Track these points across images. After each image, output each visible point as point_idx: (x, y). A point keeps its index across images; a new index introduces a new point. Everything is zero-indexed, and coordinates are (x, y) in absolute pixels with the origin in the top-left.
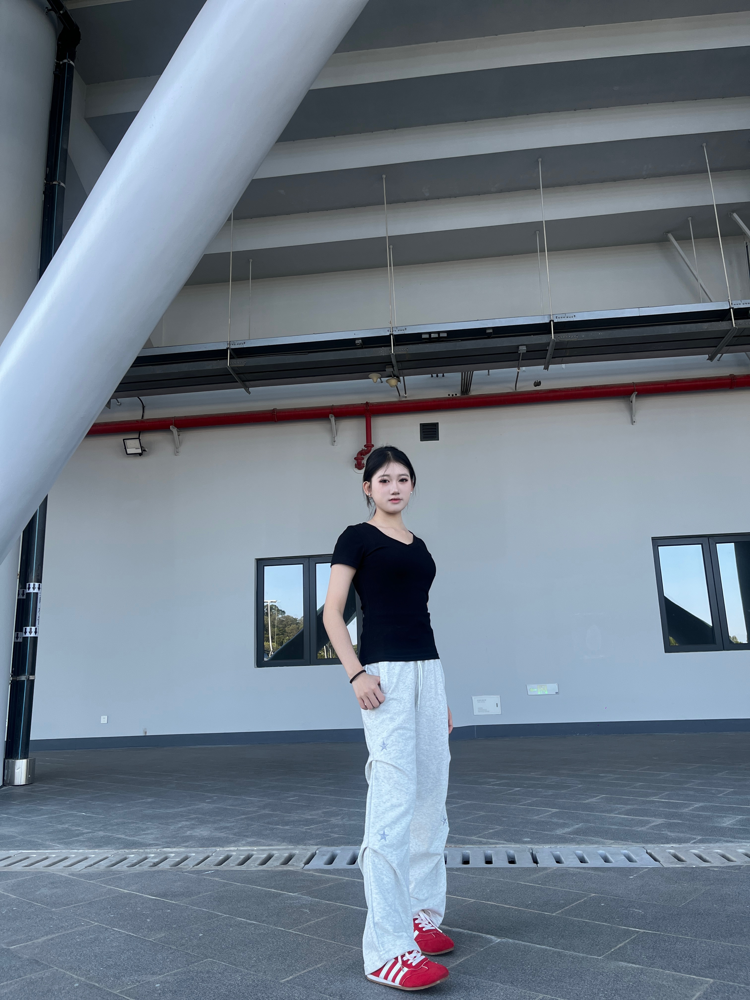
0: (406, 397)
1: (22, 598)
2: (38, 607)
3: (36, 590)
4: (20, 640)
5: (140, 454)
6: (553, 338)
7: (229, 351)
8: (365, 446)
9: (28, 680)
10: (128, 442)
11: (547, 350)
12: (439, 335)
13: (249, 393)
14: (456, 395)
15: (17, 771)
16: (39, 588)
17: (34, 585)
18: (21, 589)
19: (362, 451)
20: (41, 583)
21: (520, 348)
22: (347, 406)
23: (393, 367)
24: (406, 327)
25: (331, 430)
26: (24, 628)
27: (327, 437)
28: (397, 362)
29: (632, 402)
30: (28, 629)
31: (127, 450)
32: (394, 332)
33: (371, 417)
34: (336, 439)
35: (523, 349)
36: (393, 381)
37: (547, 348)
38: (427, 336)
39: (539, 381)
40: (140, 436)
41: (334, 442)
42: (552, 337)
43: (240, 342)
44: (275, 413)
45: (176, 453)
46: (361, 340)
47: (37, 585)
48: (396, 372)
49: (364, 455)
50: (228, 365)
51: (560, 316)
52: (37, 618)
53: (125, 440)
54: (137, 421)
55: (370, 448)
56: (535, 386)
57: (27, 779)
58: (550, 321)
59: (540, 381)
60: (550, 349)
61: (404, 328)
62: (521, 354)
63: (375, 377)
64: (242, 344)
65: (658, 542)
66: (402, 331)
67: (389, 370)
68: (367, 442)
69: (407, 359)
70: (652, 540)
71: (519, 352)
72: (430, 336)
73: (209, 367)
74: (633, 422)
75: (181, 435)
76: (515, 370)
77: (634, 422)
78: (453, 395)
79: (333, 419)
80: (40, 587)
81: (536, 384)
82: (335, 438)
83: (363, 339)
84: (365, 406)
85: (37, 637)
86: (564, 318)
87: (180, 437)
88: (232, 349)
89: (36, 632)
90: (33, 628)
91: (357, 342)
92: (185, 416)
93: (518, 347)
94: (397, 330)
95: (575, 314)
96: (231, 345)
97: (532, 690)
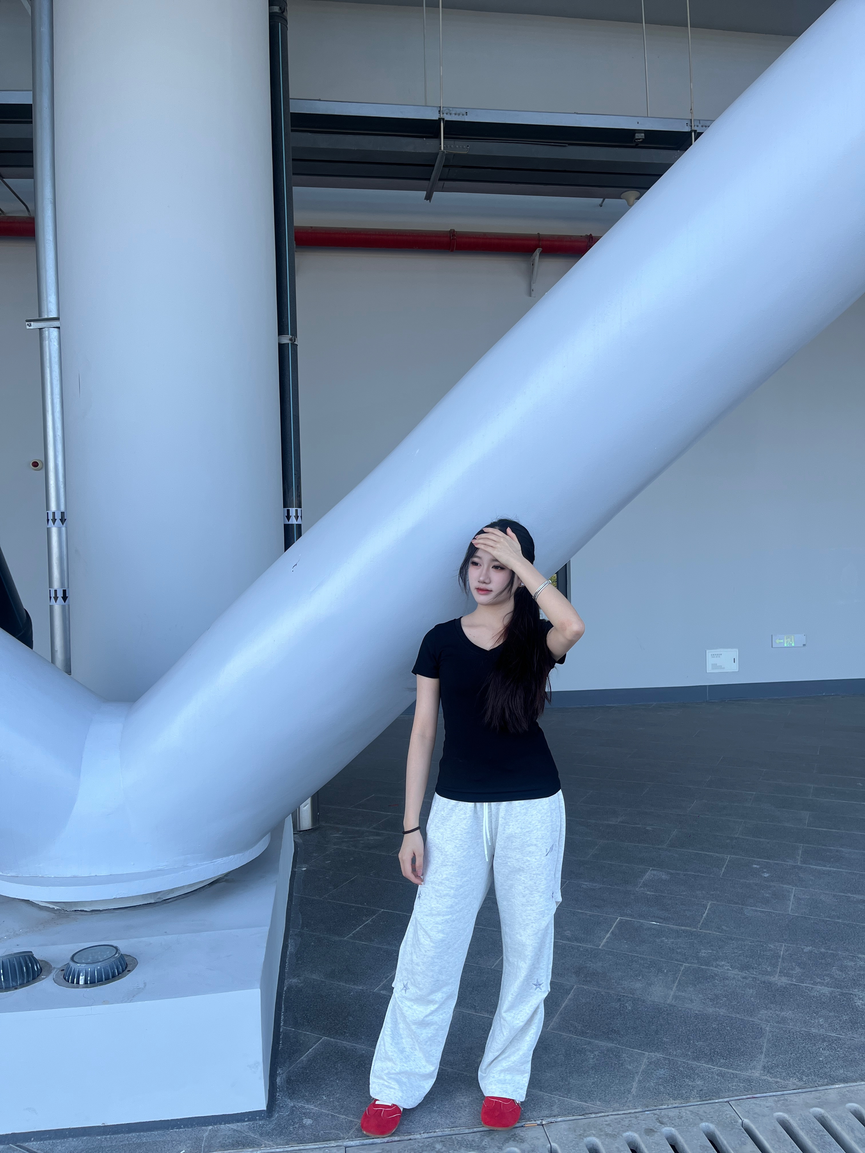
7: (442, 124)
13: (429, 200)
20: (302, 508)
22: (561, 238)
25: (531, 273)
27: (522, 283)
32: (696, 127)
34: (534, 287)
41: (532, 291)
43: (458, 111)
44: (454, 239)
46: (642, 135)
50: (442, 149)
57: (314, 819)
64: (463, 115)
73: (410, 149)
79: (537, 256)
84: (587, 240)
88: (447, 121)
91: (638, 136)
92: (312, 228)
94: (700, 126)
96: (446, 115)
97: (778, 641)
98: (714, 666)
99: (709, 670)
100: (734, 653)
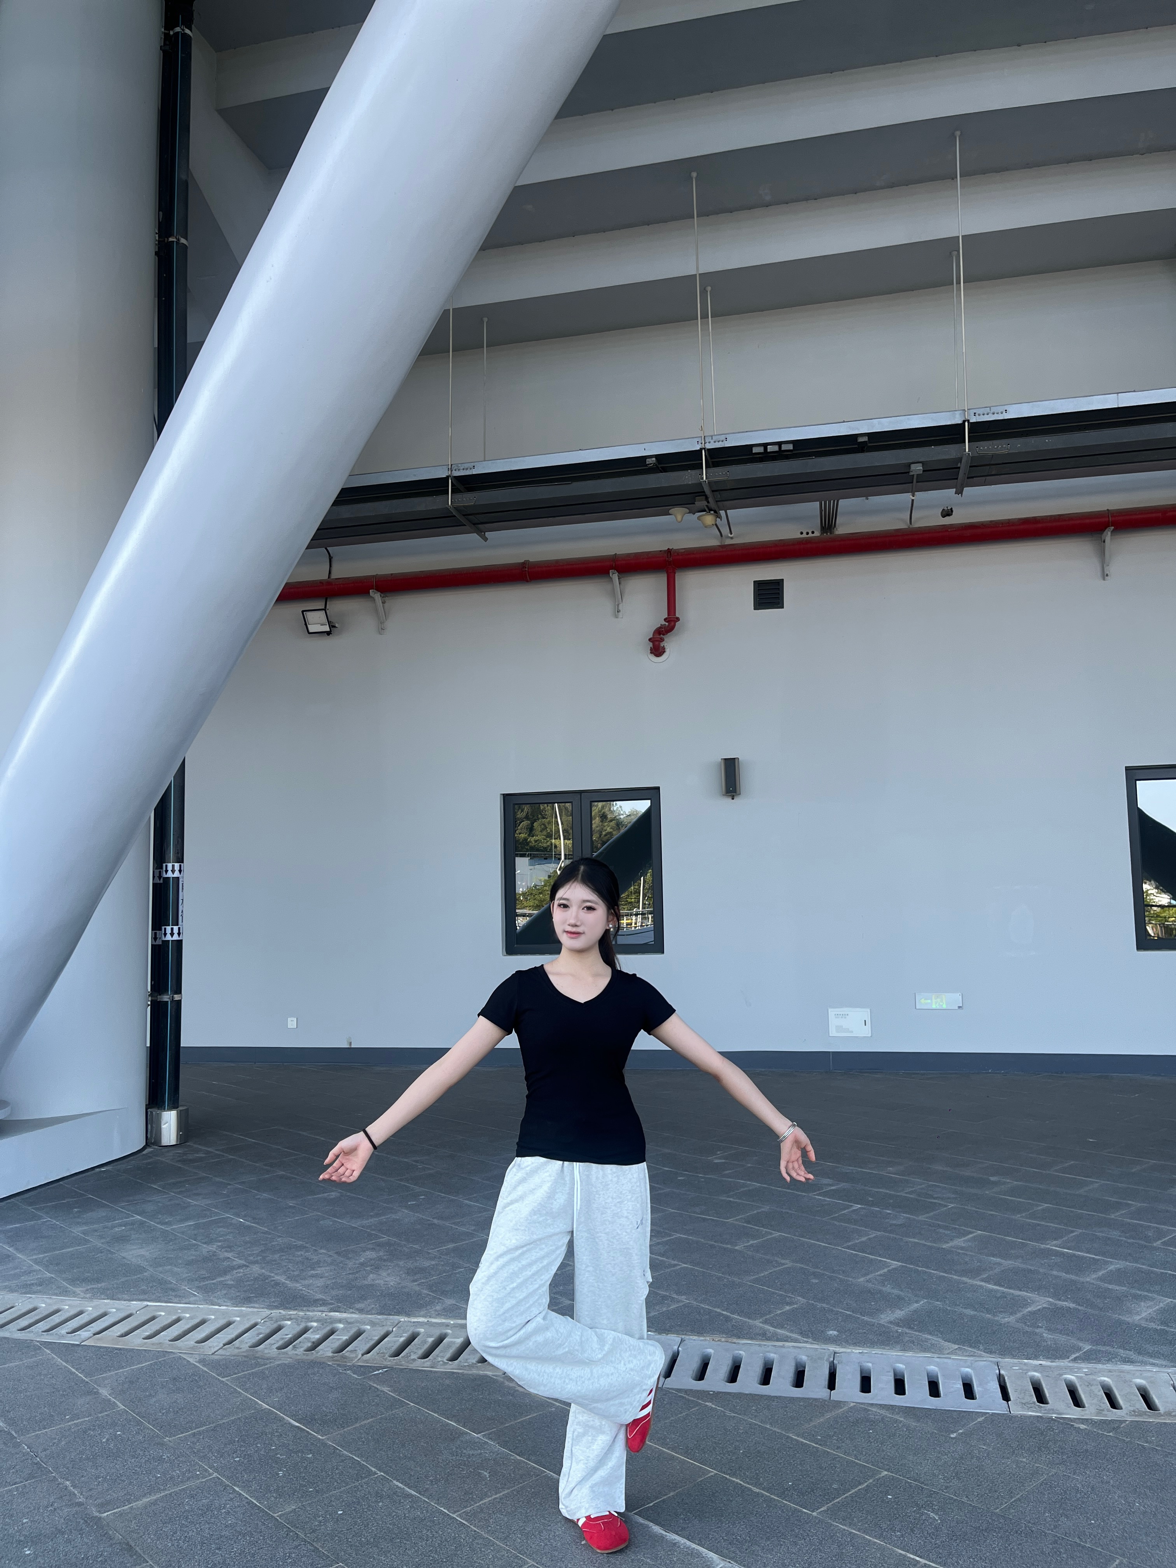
0: (732, 538)
1: (159, 882)
2: (180, 898)
3: (176, 874)
4: (159, 942)
5: (328, 633)
6: (967, 450)
7: (450, 481)
8: (665, 620)
9: (173, 1001)
10: (310, 616)
11: (959, 468)
12: (780, 447)
13: (486, 539)
14: (813, 532)
15: (164, 1127)
16: (180, 871)
17: (173, 866)
18: (156, 869)
19: (660, 628)
20: (183, 862)
21: (913, 467)
22: (637, 555)
23: (707, 499)
24: (727, 436)
25: (613, 593)
26: (163, 927)
27: (607, 605)
28: (713, 491)
29: (1104, 542)
30: (169, 929)
31: (309, 626)
32: (707, 443)
33: (675, 573)
34: (620, 608)
35: (917, 469)
36: (709, 519)
37: (959, 465)
38: (761, 450)
39: (949, 508)
40: (328, 603)
41: (618, 612)
42: (965, 449)
43: (466, 466)
44: (527, 569)
45: (381, 630)
46: (654, 459)
47: (177, 865)
48: (712, 504)
49: (664, 635)
50: (450, 504)
51: (981, 411)
52: (180, 914)
53: (304, 613)
54: (321, 582)
55: (673, 623)
56: (944, 516)
57: (179, 1137)
58: (964, 421)
59: (951, 509)
60: (963, 467)
61: (723, 437)
62: (915, 477)
63: (678, 514)
64: (471, 469)
65: (1134, 774)
66: (720, 442)
67: (701, 503)
68: (669, 615)
69: (728, 487)
70: (1126, 770)
71: (911, 474)
72: (766, 449)
73: (422, 508)
74: (1105, 576)
75: (387, 601)
76: (908, 496)
77: (1107, 575)
78: (808, 533)
79: (615, 576)
80: (182, 869)
81: (944, 513)
82: (620, 606)
83: (659, 457)
84: (666, 555)
85: (181, 941)
86: (988, 414)
87: (386, 605)
88: (455, 477)
89: (179, 934)
90: (176, 928)
91: (649, 461)
92: (392, 574)
93: (909, 465)
94: (712, 441)
95: (1006, 407)
96: (454, 471)
97: (923, 1001)
98: (839, 1028)
99: (833, 1032)
100: (864, 1014)
